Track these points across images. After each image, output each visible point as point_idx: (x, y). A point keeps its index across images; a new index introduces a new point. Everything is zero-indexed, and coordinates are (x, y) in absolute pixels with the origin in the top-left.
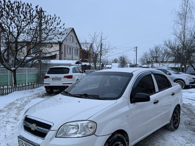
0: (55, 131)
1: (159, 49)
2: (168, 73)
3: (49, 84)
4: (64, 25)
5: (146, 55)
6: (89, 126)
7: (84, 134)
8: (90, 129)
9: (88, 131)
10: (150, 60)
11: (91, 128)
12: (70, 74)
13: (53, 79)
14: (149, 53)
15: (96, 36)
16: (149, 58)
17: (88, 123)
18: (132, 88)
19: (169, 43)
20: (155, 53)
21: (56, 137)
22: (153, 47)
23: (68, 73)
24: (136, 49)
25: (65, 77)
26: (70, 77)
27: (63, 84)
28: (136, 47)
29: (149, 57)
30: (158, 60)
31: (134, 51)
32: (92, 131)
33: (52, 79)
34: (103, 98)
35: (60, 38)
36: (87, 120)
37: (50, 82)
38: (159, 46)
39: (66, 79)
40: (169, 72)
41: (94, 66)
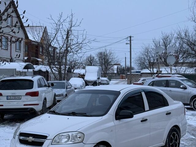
0: (51, 140)
1: (171, 41)
2: (181, 86)
3: (2, 106)
4: (24, 13)
5: (147, 51)
6: (78, 136)
7: (73, 142)
8: (78, 139)
9: (77, 140)
10: (154, 60)
11: (80, 138)
12: (35, 89)
13: (8, 98)
14: (153, 47)
15: (62, 21)
16: (152, 57)
17: (77, 134)
18: (118, 106)
19: (186, 35)
20: (164, 47)
21: (52, 144)
22: (159, 38)
23: (32, 87)
24: (130, 40)
25: (27, 94)
26: (35, 94)
27: (24, 105)
28: (130, 37)
29: (153, 55)
30: (168, 62)
31: (127, 44)
32: (80, 140)
33: (6, 98)
34: (90, 116)
35: (16, 32)
36: (76, 131)
37: (3, 102)
38: (170, 36)
39: (29, 97)
40: (183, 84)
41: (57, 72)
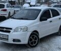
12: (5, 8)
26: (5, 10)
